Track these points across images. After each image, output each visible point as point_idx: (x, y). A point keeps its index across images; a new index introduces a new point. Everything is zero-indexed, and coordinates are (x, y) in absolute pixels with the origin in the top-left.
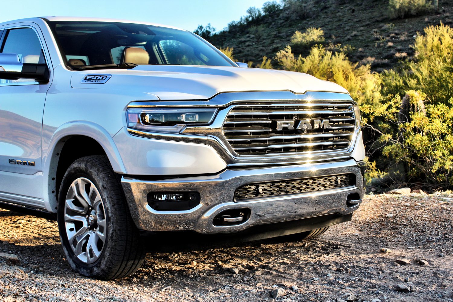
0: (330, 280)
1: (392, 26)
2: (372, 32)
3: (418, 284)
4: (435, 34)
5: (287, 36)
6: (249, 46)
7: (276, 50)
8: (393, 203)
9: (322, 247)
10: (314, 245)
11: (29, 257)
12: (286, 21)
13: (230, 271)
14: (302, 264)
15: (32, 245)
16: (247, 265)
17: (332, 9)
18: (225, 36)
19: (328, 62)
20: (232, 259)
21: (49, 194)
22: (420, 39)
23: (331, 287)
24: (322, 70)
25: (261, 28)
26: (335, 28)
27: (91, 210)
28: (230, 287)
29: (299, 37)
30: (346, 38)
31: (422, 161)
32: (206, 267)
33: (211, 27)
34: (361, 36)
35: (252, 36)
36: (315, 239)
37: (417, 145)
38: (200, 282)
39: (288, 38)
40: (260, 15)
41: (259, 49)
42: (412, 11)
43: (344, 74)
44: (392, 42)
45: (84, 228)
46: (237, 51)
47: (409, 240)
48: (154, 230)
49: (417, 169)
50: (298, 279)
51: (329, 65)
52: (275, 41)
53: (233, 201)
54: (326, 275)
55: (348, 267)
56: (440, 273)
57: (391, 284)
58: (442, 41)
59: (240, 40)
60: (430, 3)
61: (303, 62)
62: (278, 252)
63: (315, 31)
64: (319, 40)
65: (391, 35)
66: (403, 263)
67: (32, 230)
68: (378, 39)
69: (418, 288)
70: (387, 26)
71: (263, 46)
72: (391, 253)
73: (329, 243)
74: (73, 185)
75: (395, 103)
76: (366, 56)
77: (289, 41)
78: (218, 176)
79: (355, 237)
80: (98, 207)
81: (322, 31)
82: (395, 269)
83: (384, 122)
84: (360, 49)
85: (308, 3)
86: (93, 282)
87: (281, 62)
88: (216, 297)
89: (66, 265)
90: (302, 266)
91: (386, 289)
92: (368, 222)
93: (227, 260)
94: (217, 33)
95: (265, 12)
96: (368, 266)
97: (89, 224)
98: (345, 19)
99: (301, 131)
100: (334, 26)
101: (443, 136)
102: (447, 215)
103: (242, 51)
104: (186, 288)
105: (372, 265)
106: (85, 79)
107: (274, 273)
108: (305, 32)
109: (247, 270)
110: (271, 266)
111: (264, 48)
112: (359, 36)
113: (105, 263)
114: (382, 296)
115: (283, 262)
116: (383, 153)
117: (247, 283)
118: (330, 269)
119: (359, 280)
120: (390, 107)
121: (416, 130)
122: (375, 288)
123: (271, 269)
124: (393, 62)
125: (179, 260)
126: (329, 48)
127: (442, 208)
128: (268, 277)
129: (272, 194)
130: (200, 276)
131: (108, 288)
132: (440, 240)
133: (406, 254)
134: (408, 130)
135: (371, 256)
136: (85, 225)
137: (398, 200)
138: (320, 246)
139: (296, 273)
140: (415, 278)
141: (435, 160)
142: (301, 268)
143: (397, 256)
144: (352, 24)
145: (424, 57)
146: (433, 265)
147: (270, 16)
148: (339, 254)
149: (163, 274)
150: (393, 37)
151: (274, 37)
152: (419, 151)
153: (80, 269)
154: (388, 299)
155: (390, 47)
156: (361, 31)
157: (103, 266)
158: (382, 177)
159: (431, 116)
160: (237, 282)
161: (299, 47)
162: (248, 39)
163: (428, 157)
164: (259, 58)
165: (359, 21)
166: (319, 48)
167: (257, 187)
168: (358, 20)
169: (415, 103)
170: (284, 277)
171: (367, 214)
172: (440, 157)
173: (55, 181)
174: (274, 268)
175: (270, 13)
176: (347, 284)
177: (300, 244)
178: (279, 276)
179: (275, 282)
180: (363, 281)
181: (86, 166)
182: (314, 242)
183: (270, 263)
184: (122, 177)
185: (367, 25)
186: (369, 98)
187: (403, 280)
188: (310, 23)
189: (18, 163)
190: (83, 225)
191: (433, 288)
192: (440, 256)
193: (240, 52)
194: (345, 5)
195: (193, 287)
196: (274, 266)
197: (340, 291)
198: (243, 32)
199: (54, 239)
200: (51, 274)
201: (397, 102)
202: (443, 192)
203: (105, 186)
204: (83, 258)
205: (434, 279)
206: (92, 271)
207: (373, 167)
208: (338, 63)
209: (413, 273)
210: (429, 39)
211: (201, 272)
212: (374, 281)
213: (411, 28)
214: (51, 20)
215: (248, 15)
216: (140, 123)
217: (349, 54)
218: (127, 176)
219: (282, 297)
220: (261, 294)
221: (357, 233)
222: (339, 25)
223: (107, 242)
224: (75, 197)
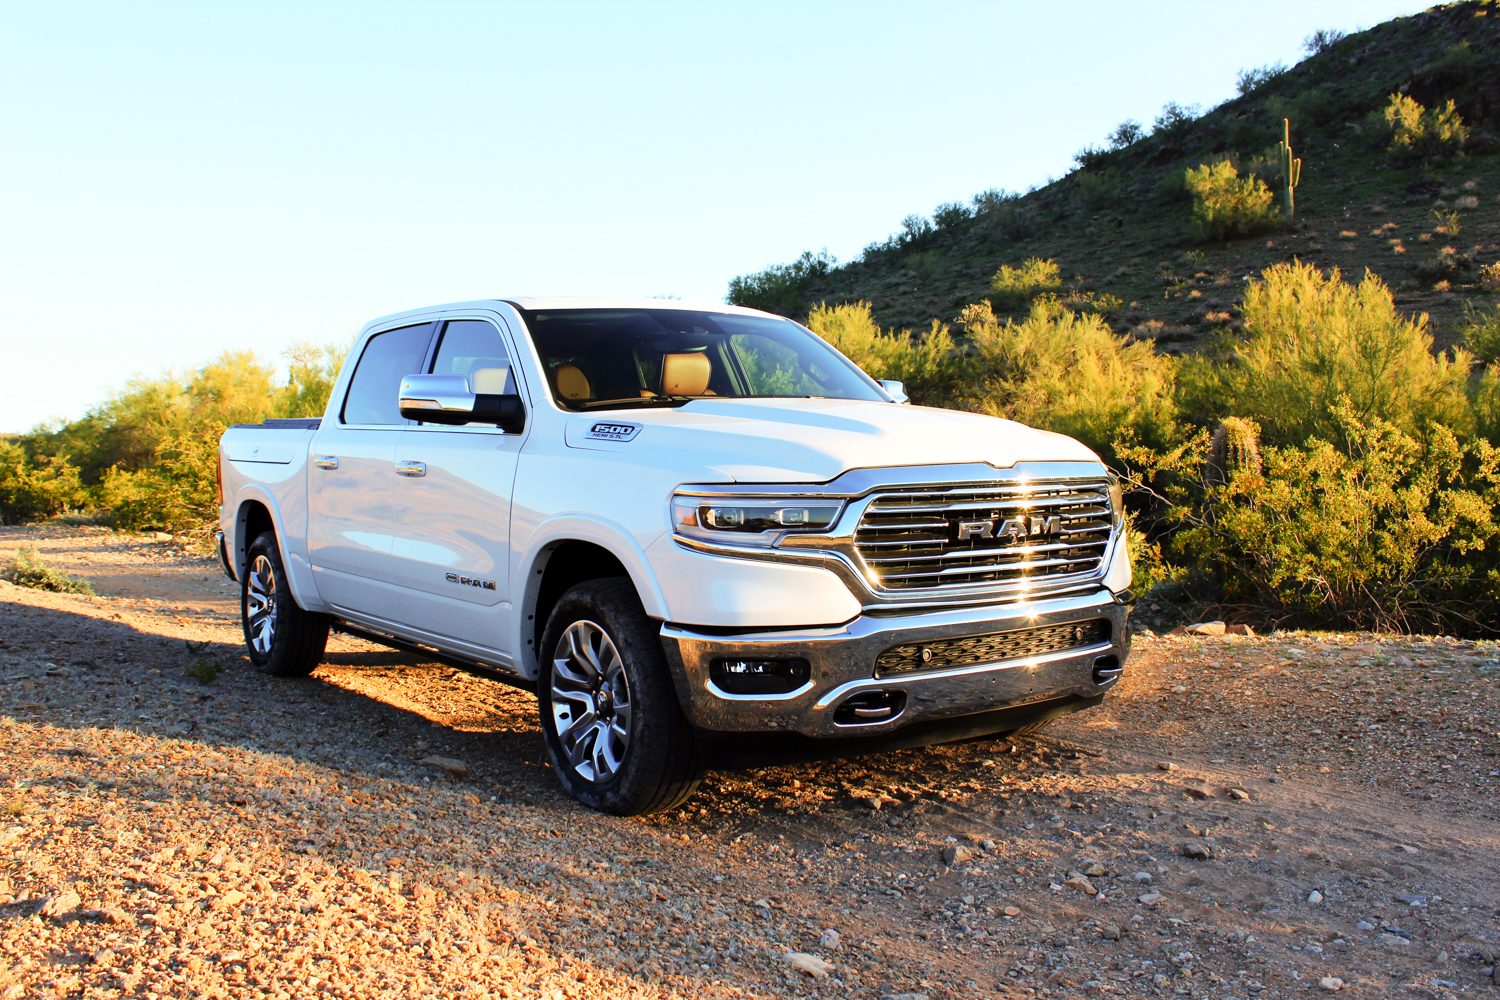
0: (1058, 829)
1: (1199, 255)
2: (1158, 269)
3: (1226, 841)
4: (1284, 281)
5: (984, 274)
6: (905, 293)
7: (961, 303)
8: (1188, 660)
9: (1045, 753)
10: (1029, 750)
11: (482, 759)
12: (982, 243)
13: (865, 803)
14: (1005, 792)
15: (485, 730)
16: (898, 790)
17: (1075, 218)
18: (856, 274)
19: (1066, 333)
20: (869, 777)
21: (522, 645)
22: (1254, 293)
23: (1058, 844)
24: (1055, 350)
25: (930, 258)
26: (1082, 259)
27: (602, 682)
28: (865, 838)
29: (1006, 277)
30: (1105, 280)
31: (1251, 561)
32: (818, 793)
33: (829, 254)
34: (1137, 275)
35: (912, 273)
36: (1032, 737)
37: (1242, 530)
38: (807, 825)
39: (985, 279)
40: (928, 229)
41: (927, 300)
42: (1240, 226)
43: (1100, 358)
44: (1198, 288)
45: (589, 714)
46: (881, 305)
47: (1215, 744)
48: (721, 729)
49: (1241, 576)
50: (995, 824)
51: (1069, 339)
52: (960, 285)
53: (874, 677)
54: (1049, 817)
55: (1094, 801)
56: (1269, 818)
57: (1174, 841)
58: (1300, 297)
59: (888, 281)
60: (1277, 211)
61: (1016, 333)
62: (958, 764)
63: (1041, 265)
64: (1048, 283)
65: (1198, 275)
66: (1198, 795)
67: (483, 697)
68: (1170, 283)
69: (1224, 851)
70: (1190, 255)
71: (934, 295)
72: (1179, 772)
73: (1058, 746)
74: (568, 632)
75: (1198, 446)
76: (1147, 319)
77: (988, 284)
78: (843, 629)
79: (1109, 734)
80: (614, 679)
81: (1055, 266)
82: (1183, 807)
83: (1176, 484)
84: (1133, 304)
85: (1028, 208)
86: (604, 820)
87: (971, 331)
88: (838, 860)
89: (552, 782)
90: (1003, 795)
91: (1162, 851)
92: (1137, 702)
93: (859, 778)
94: (840, 267)
95: (937, 223)
96: (1132, 799)
97: (596, 707)
98: (1103, 240)
99: (1006, 541)
100: (1081, 255)
101: (1293, 514)
102: (1292, 692)
103: (892, 303)
104: (781, 837)
105: (1138, 799)
106: (593, 430)
107: (951, 810)
108: (1020, 267)
109: (897, 801)
110: (943, 794)
111: (936, 299)
112: (1130, 276)
113: (627, 785)
114: (1155, 865)
115: (968, 787)
116: (1173, 546)
117: (898, 830)
118: (1058, 805)
119: (1112, 830)
120: (1187, 452)
121: (1240, 500)
122: (1143, 848)
123: (943, 800)
124: (1201, 331)
125: (767, 775)
126: (1069, 300)
127: (1283, 675)
128: (939, 818)
129: (948, 662)
130: (807, 813)
131: (636, 838)
132: (1275, 745)
133: (1207, 774)
134: (1223, 499)
135: (1139, 777)
136: (590, 709)
137: (1197, 654)
138: (1039, 751)
139: (993, 811)
140: (1220, 830)
141: (1278, 564)
142: (1003, 800)
143: (1189, 779)
144: (1118, 251)
145: (1262, 329)
146: (1257, 800)
147: (949, 232)
148: (1076, 772)
149: (736, 805)
150: (1202, 279)
151: (958, 276)
152: (1245, 541)
153: (581, 792)
154: (1165, 873)
155: (1195, 300)
156: (1135, 265)
157: (623, 791)
158: (1173, 576)
159: (1271, 472)
160: (877, 828)
161: (1007, 297)
162: (904, 279)
163: (1264, 555)
164: (925, 319)
165: (1132, 245)
166: (1048, 299)
167: (920, 649)
168: (1129, 242)
169: (1239, 444)
170: (968, 820)
171: (1135, 685)
172: (1288, 556)
173: (533, 621)
174: (950, 799)
175: (948, 225)
176: (1088, 840)
177: (1002, 747)
178: (960, 817)
179: (951, 830)
180: (1119, 833)
181: (593, 599)
182: (1028, 743)
183: (941, 788)
184: (663, 627)
185: (1147, 254)
186: (1149, 410)
187: (1197, 832)
188: (1030, 248)
189: (463, 582)
190: (585, 710)
191: (1253, 853)
192: (1272, 781)
193: (887, 306)
194: (1102, 212)
195: (794, 837)
196: (950, 795)
197: (1075, 852)
198: (893, 264)
199: (525, 719)
200: (528, 804)
201: (1203, 443)
202: (1290, 634)
203: (630, 640)
204: (585, 771)
205: (1256, 832)
206: (603, 798)
207: (1155, 554)
208: (1087, 336)
209: (1218, 818)
210: (1273, 292)
211: (808, 804)
212: (1140, 834)
213: (1238, 261)
214: (527, 307)
215: (905, 230)
216: (696, 525)
217: (1109, 313)
218: (671, 625)
219: (963, 864)
220: (924, 855)
221: (1114, 725)
222: (1091, 254)
223: (631, 746)
224: (571, 655)
